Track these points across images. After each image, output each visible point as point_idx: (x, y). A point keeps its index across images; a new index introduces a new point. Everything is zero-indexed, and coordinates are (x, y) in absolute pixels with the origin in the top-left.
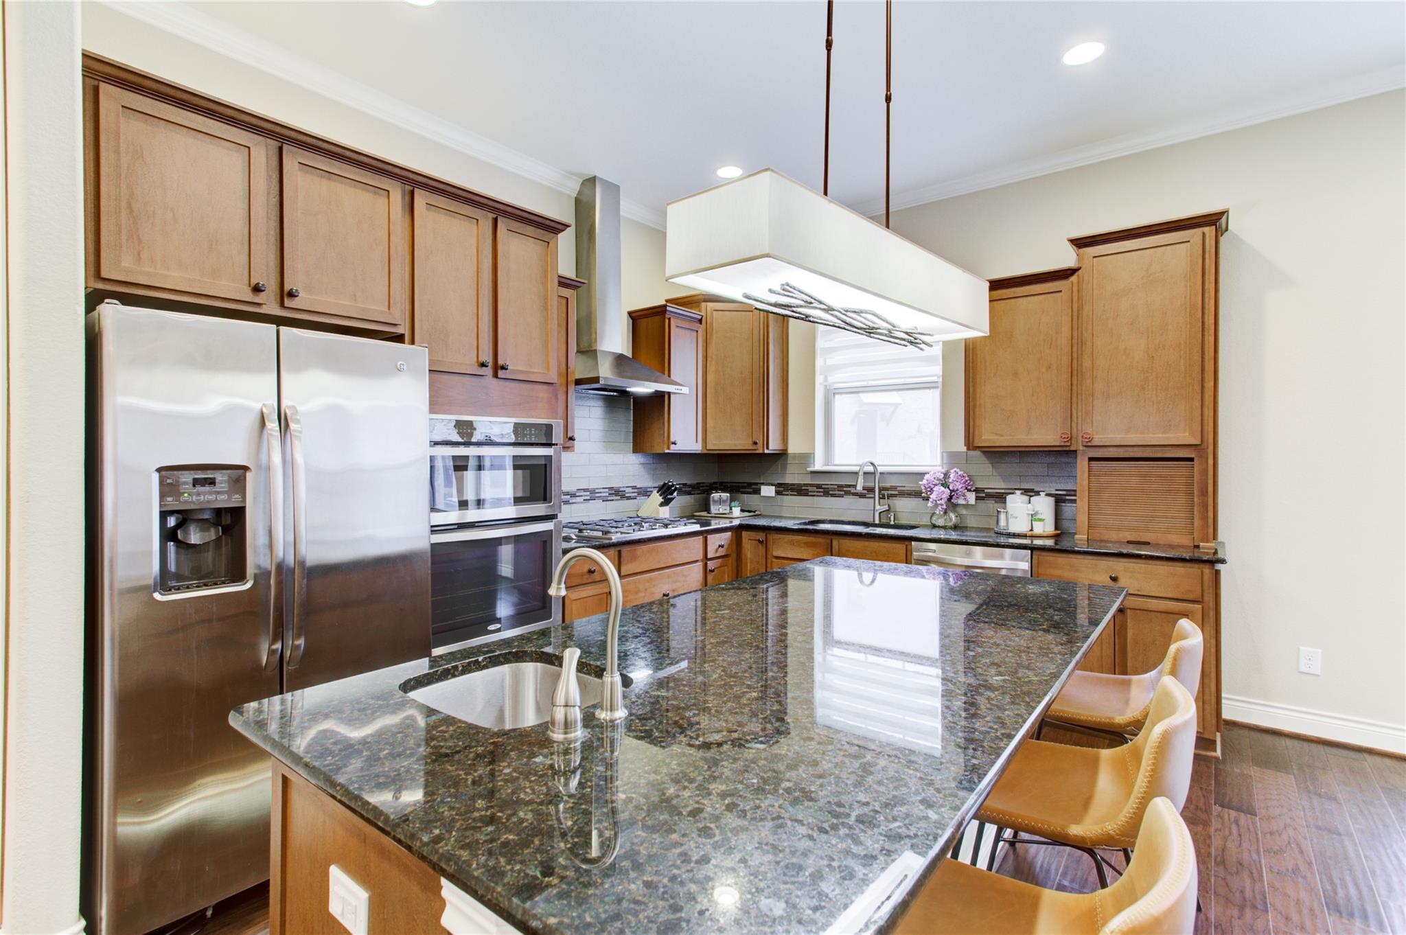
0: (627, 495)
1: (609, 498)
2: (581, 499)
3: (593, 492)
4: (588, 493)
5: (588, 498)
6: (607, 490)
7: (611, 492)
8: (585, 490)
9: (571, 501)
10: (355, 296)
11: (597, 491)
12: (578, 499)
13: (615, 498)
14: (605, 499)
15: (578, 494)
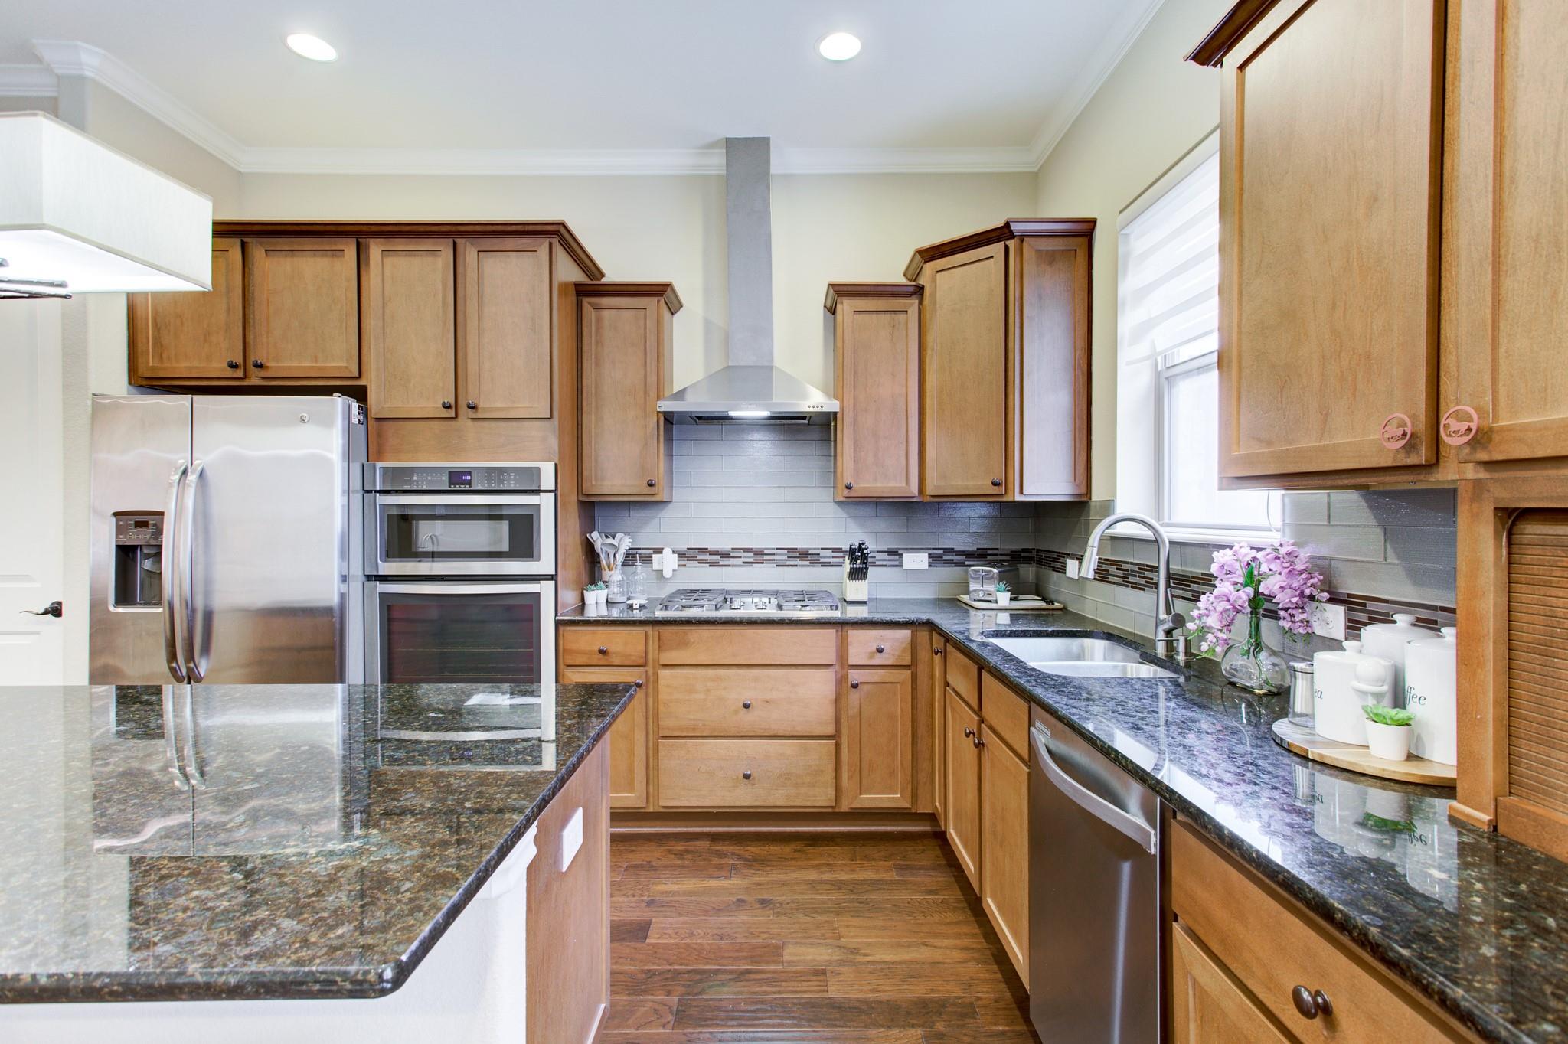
0: (822, 560)
1: (788, 563)
2: (739, 561)
3: (759, 553)
4: (752, 554)
5: (752, 560)
6: (786, 551)
7: (791, 554)
8: (746, 550)
9: (721, 563)
10: (316, 357)
11: (766, 552)
12: (733, 561)
13: (798, 562)
14: (781, 563)
15: (732, 554)
